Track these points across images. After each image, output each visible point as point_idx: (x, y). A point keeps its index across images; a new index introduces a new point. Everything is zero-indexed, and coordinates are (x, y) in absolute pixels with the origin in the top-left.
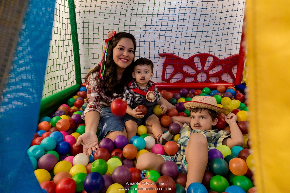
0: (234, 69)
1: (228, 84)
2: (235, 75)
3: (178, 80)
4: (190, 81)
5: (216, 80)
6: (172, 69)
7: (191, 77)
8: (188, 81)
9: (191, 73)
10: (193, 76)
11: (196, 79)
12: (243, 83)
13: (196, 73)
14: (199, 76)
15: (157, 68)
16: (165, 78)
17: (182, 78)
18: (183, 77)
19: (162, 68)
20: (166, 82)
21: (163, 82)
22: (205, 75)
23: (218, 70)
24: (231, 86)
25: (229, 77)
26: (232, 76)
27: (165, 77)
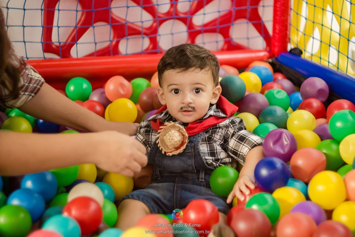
0: (264, 6)
1: (253, 55)
2: (269, 27)
3: (100, 47)
4: (139, 50)
5: (217, 42)
6: (77, 11)
7: (141, 36)
8: (130, 51)
9: (140, 24)
10: (146, 34)
11: (154, 41)
12: (291, 50)
13: (155, 22)
14: (165, 30)
15: (24, 10)
16: (53, 43)
17: (111, 41)
18: (114, 38)
19: (42, 10)
20: (58, 55)
21: (49, 56)
22: (182, 28)
23: (219, 12)
24: (261, 59)
25: (254, 32)
26: (261, 28)
27: (55, 38)
